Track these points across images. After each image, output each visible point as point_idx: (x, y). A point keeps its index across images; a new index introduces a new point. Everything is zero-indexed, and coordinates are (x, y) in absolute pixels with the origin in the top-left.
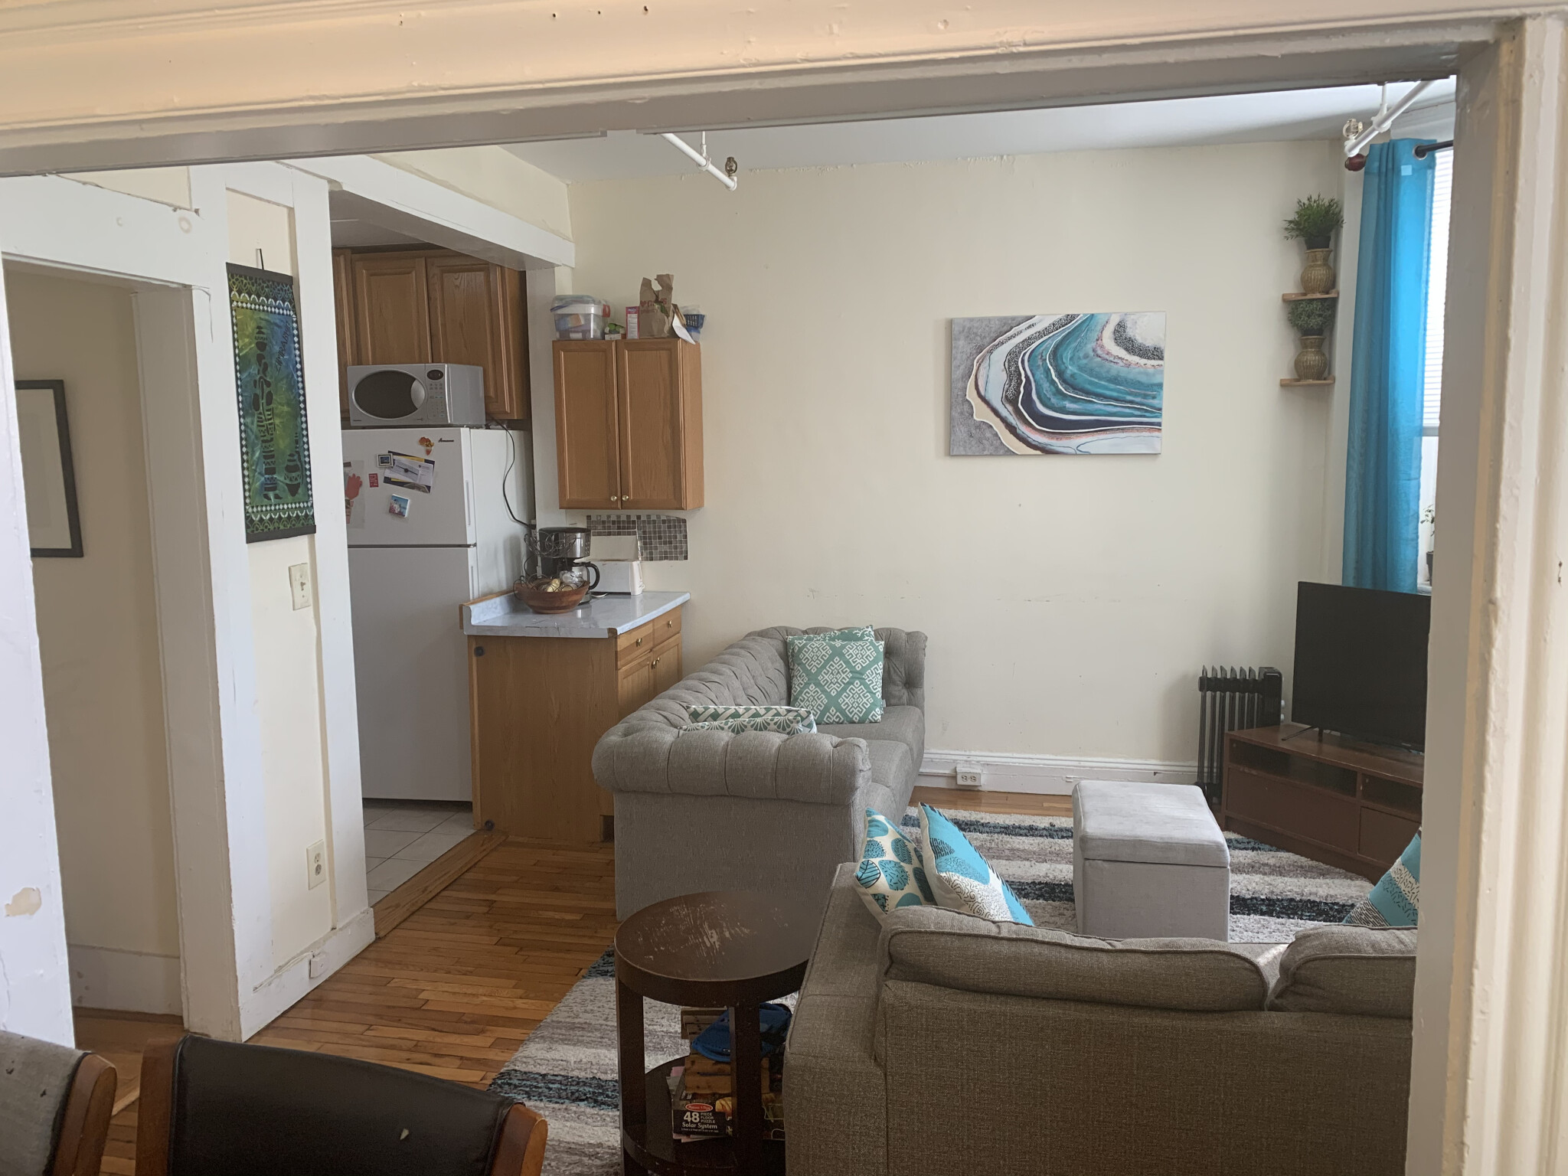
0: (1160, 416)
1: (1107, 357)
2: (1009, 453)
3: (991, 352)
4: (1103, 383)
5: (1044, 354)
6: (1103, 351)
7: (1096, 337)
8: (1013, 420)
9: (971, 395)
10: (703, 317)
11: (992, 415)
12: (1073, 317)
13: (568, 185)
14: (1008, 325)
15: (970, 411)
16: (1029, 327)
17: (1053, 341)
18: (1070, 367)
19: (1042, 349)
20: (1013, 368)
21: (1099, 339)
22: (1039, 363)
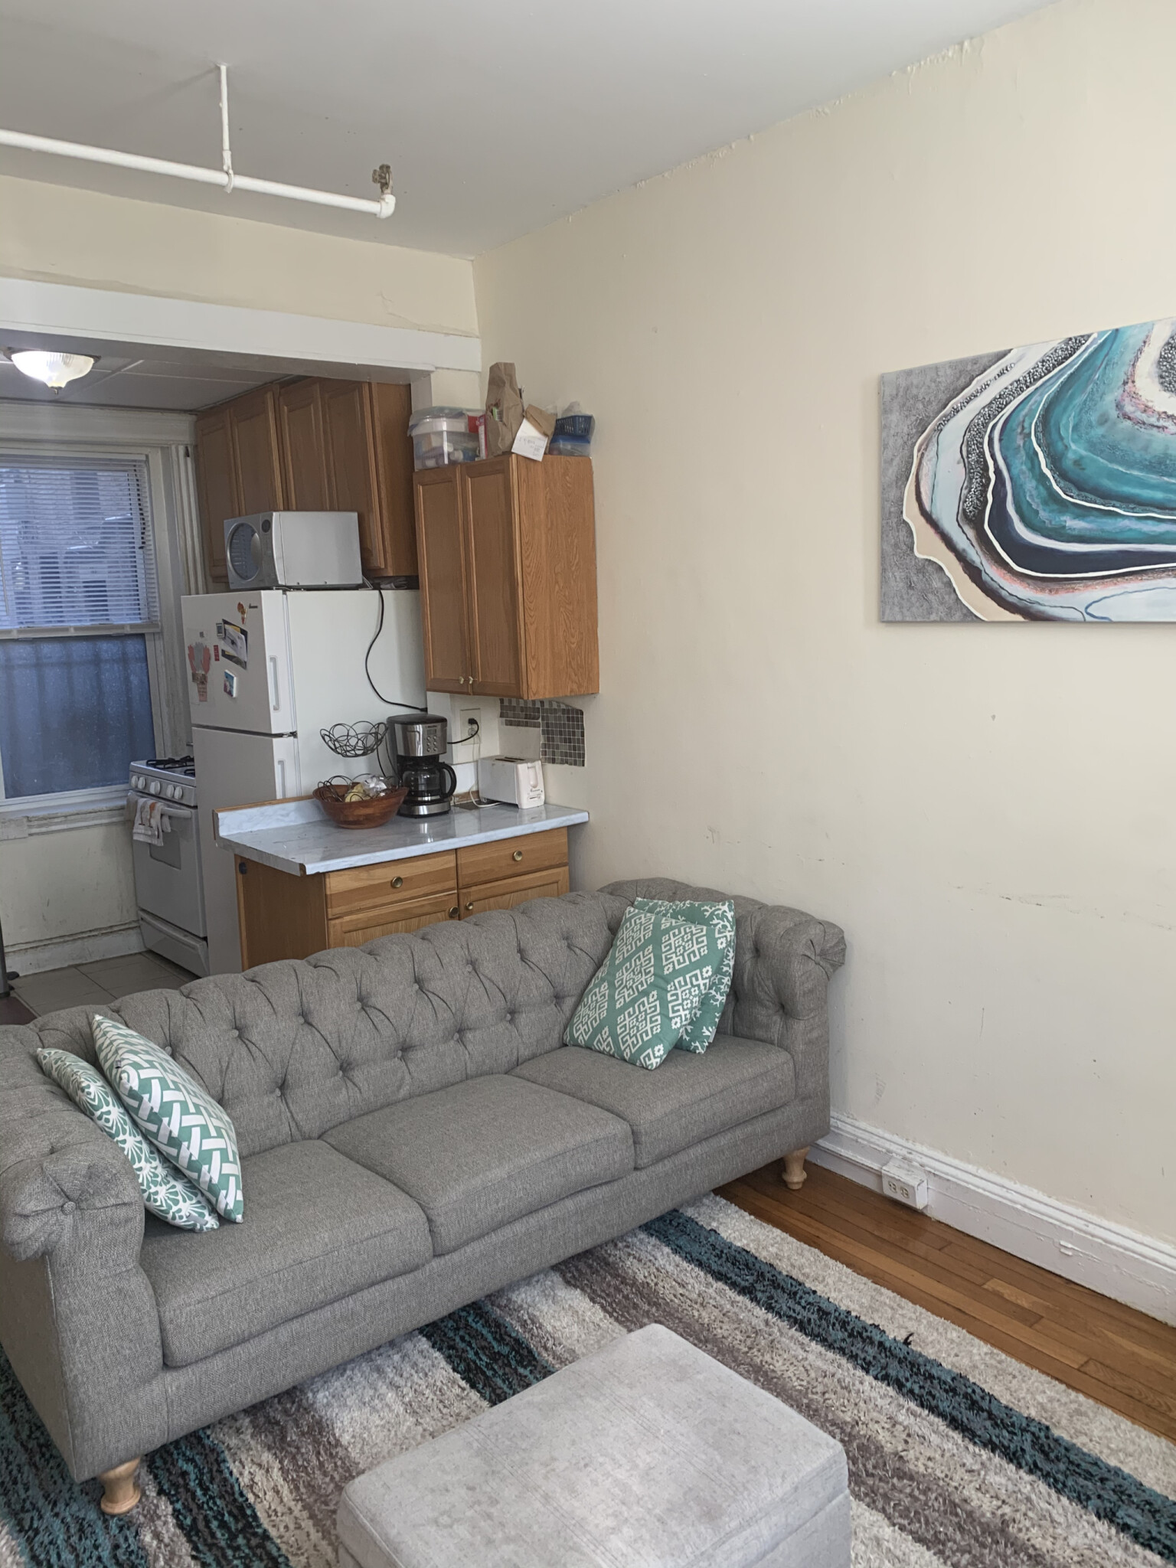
1: (1144, 417)
2: (970, 618)
3: (939, 430)
4: (1136, 473)
5: (1026, 425)
6: (1136, 405)
7: (1123, 377)
8: (976, 556)
9: (911, 513)
10: (589, 419)
11: (943, 546)
12: (1078, 342)
13: (472, 261)
14: (967, 372)
15: (908, 540)
16: (1000, 375)
17: (1042, 395)
18: (1073, 446)
19: (1023, 413)
20: (974, 457)
21: (1129, 380)
22: (1019, 441)
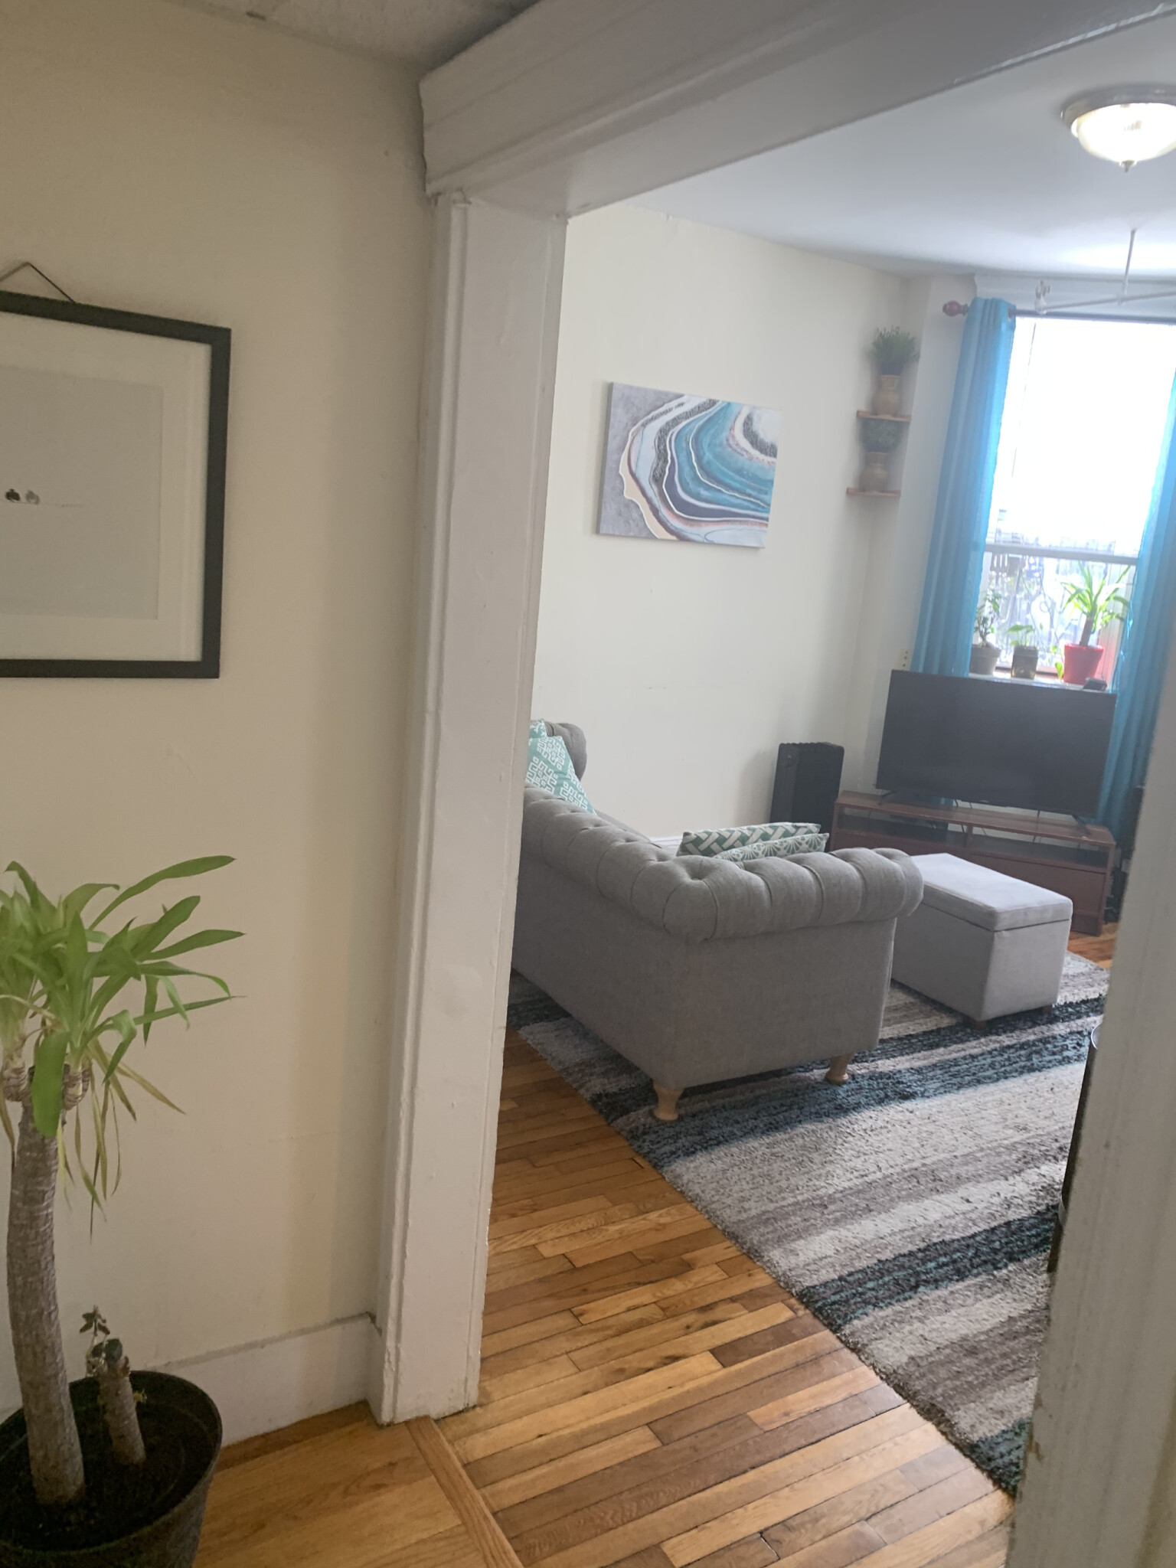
0: (768, 512)
1: (736, 448)
2: (651, 537)
3: (644, 425)
4: (731, 473)
5: (689, 435)
6: (733, 441)
7: (730, 427)
8: (657, 502)
9: (623, 471)
11: (640, 493)
12: (714, 403)
14: (663, 399)
15: (621, 486)
16: (678, 406)
17: (696, 424)
18: (708, 453)
19: (687, 430)
20: (662, 446)
21: (732, 429)
22: (684, 445)
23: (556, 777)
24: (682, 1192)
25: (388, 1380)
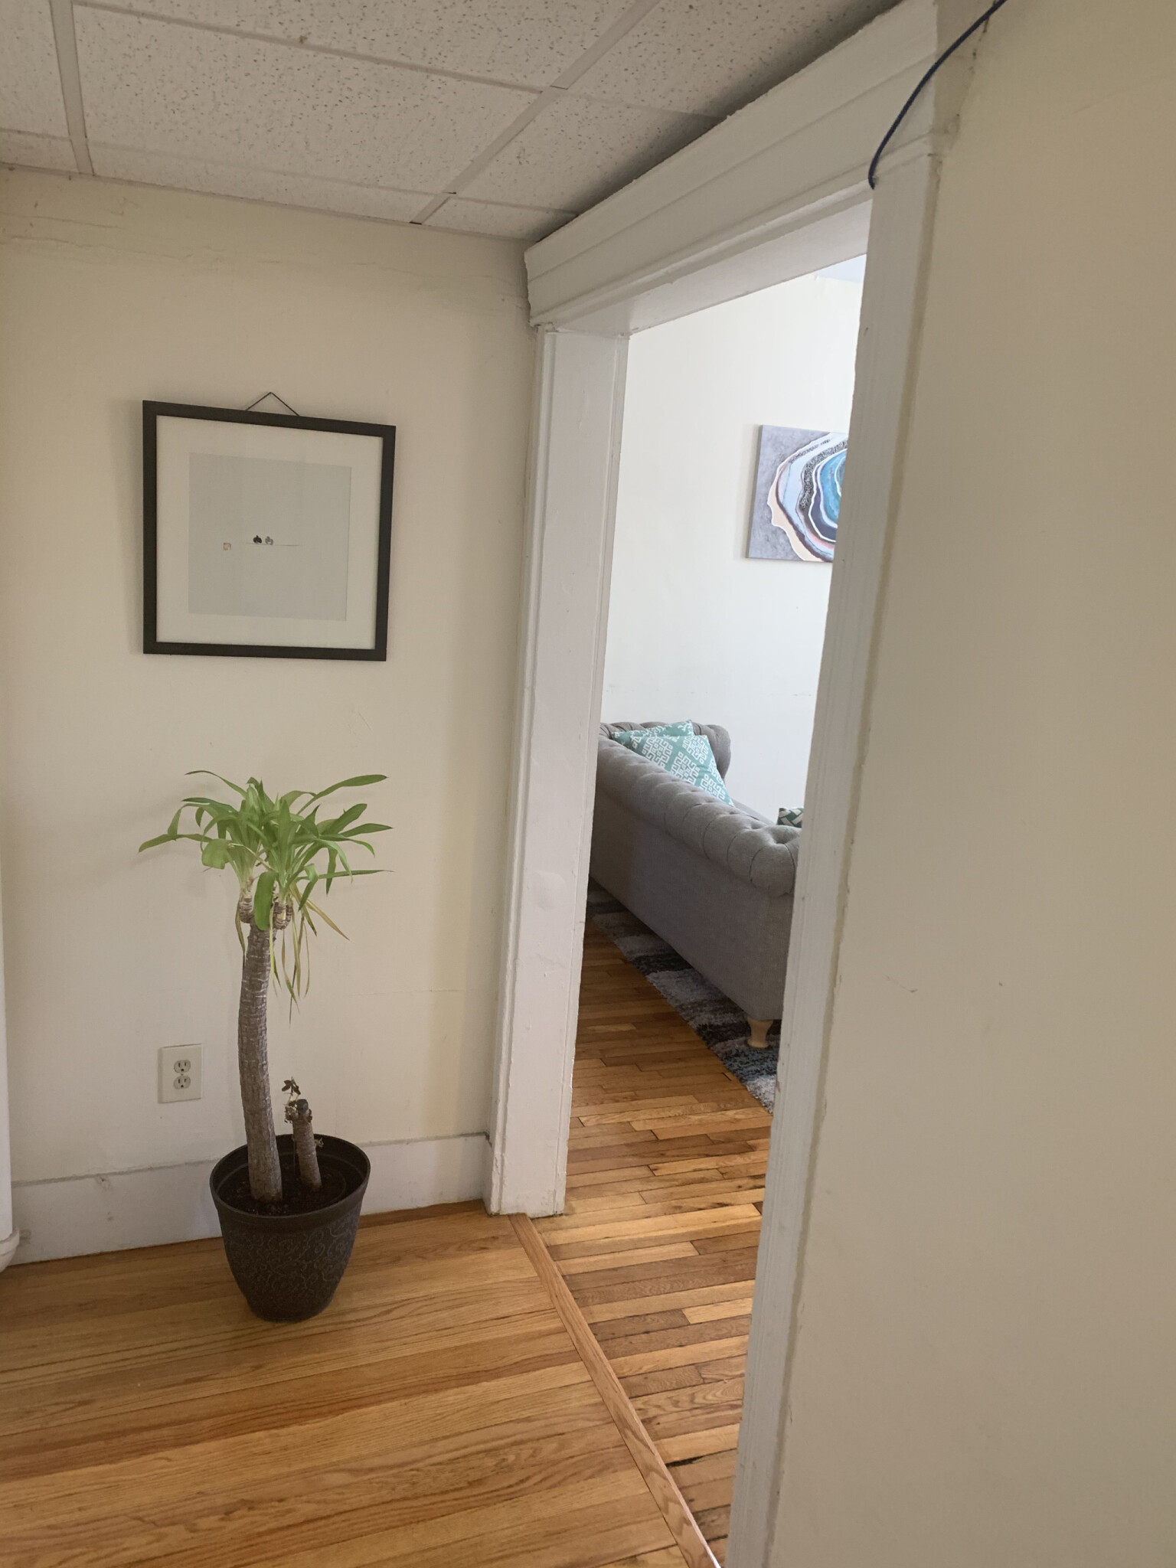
2: (799, 560)
3: (791, 461)
5: (833, 468)
8: (803, 528)
9: (772, 501)
11: (787, 521)
14: (809, 437)
15: (769, 516)
16: (825, 442)
17: (840, 459)
19: (832, 464)
20: (808, 480)
22: (829, 477)
23: (698, 769)
24: (759, 1100)
25: (495, 1180)
